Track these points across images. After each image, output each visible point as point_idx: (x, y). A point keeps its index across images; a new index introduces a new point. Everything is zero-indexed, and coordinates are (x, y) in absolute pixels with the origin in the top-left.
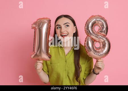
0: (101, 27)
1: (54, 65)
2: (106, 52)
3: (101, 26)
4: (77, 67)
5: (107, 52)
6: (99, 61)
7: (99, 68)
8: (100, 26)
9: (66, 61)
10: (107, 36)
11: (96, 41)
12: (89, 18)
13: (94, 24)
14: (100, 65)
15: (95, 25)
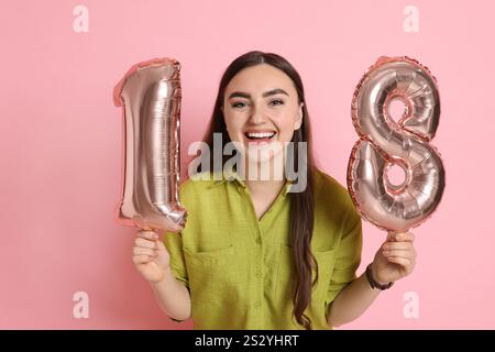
0: (413, 103)
1: (211, 254)
2: (427, 202)
3: (414, 100)
4: (303, 264)
5: (431, 206)
6: (397, 238)
7: (399, 267)
8: (409, 103)
9: (259, 240)
10: (433, 143)
11: (394, 162)
12: (372, 69)
13: (387, 93)
14: (401, 254)
15: (393, 97)
